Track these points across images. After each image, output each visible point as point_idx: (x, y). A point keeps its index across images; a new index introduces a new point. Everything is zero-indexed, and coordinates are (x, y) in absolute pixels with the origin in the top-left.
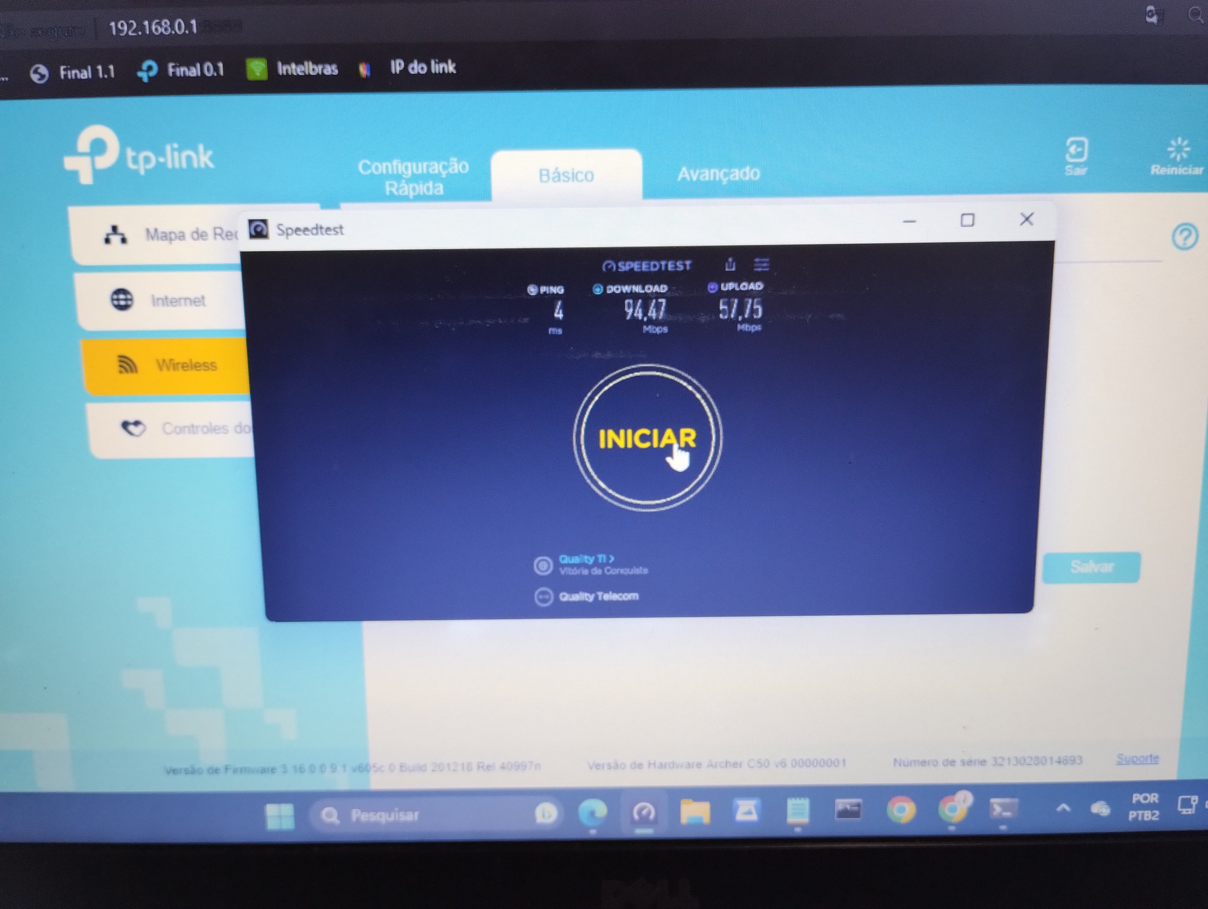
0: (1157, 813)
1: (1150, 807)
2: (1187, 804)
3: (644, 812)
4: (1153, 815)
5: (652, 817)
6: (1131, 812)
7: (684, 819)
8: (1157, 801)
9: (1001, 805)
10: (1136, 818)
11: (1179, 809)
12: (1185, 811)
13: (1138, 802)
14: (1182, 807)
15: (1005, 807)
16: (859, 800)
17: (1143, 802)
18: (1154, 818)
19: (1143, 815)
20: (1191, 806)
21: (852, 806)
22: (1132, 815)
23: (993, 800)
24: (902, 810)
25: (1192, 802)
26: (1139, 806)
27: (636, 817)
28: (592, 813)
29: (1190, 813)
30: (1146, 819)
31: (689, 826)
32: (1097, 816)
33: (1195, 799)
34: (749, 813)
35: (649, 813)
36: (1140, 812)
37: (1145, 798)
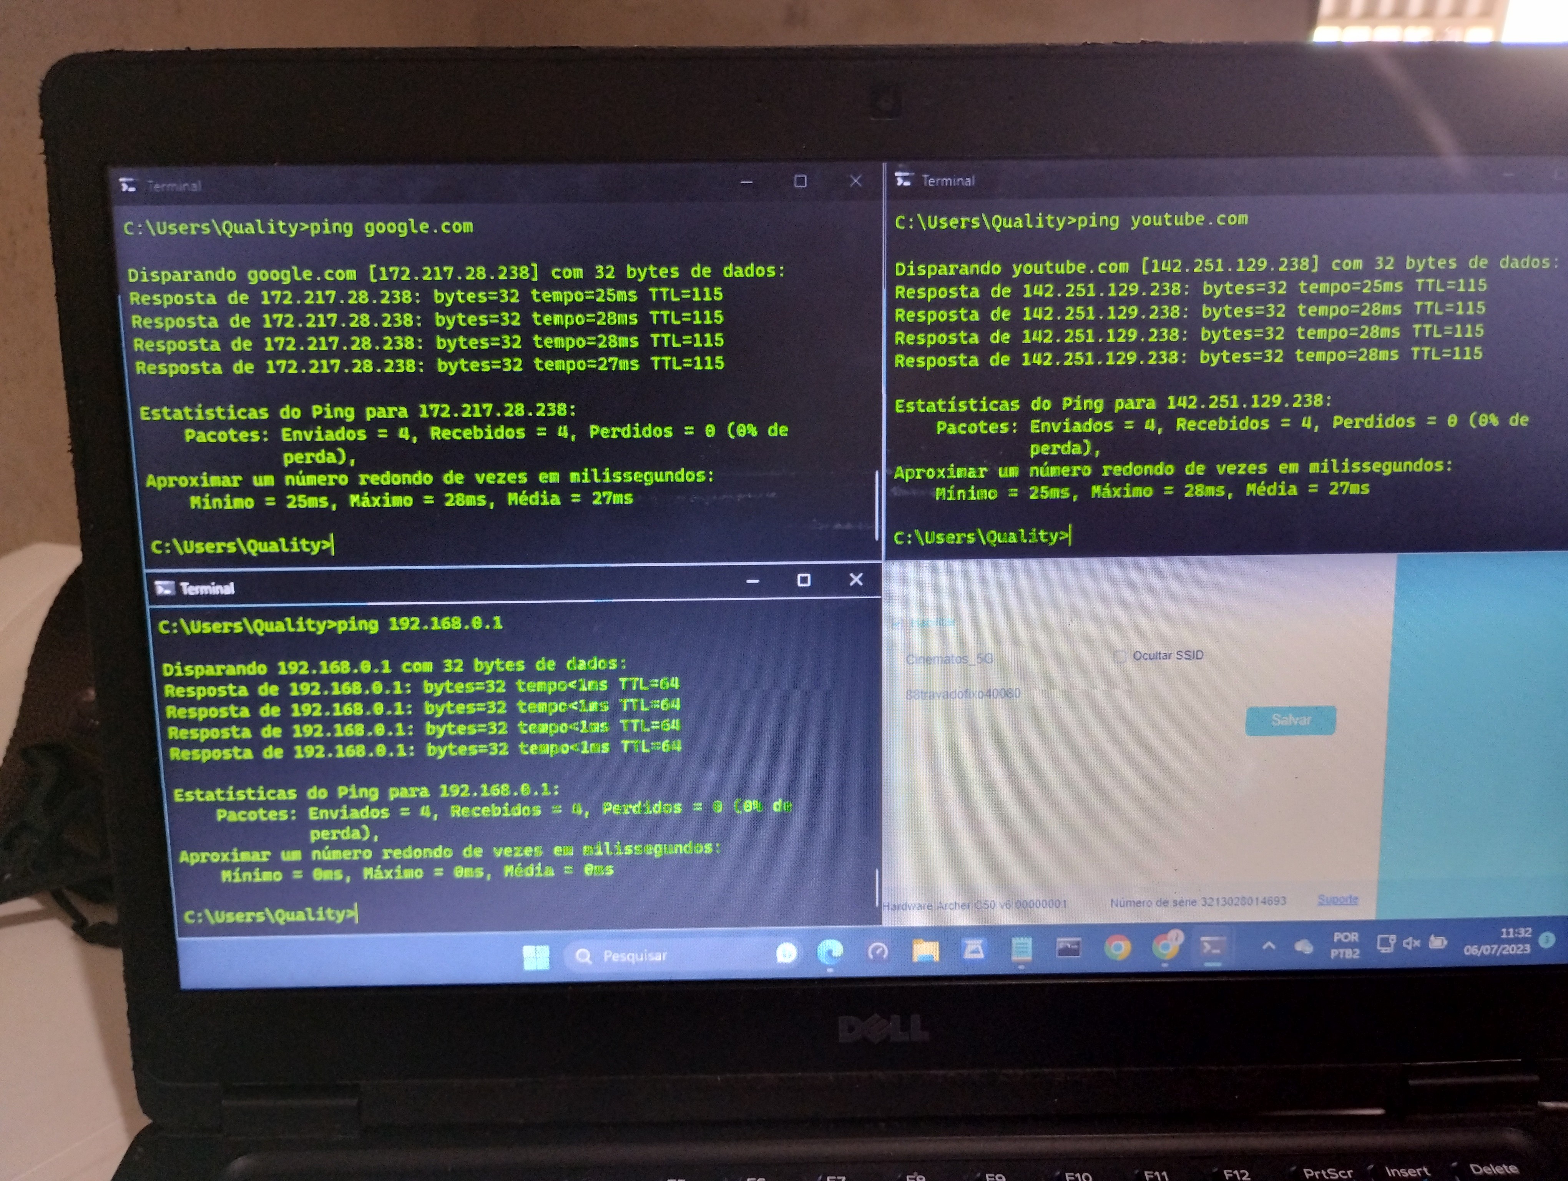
0: (1358, 951)
1: (1351, 945)
2: (1385, 943)
3: (878, 951)
4: (1354, 953)
5: (885, 957)
6: (1333, 951)
7: (916, 958)
8: (1357, 940)
9: (1209, 942)
10: (1338, 957)
11: (1379, 948)
12: (1384, 950)
13: (1340, 941)
14: (1382, 945)
15: (1214, 945)
16: (1079, 939)
17: (1344, 940)
18: (1356, 957)
19: (1344, 953)
20: (1389, 946)
21: (1072, 943)
22: (1334, 953)
23: (1203, 939)
24: (1119, 948)
25: (1390, 941)
26: (1340, 945)
27: (871, 956)
28: (830, 953)
29: (1389, 951)
30: (1347, 957)
31: (921, 964)
32: (1301, 953)
33: (1393, 938)
34: (976, 951)
35: (883, 952)
36: (1342, 951)
37: (1346, 937)
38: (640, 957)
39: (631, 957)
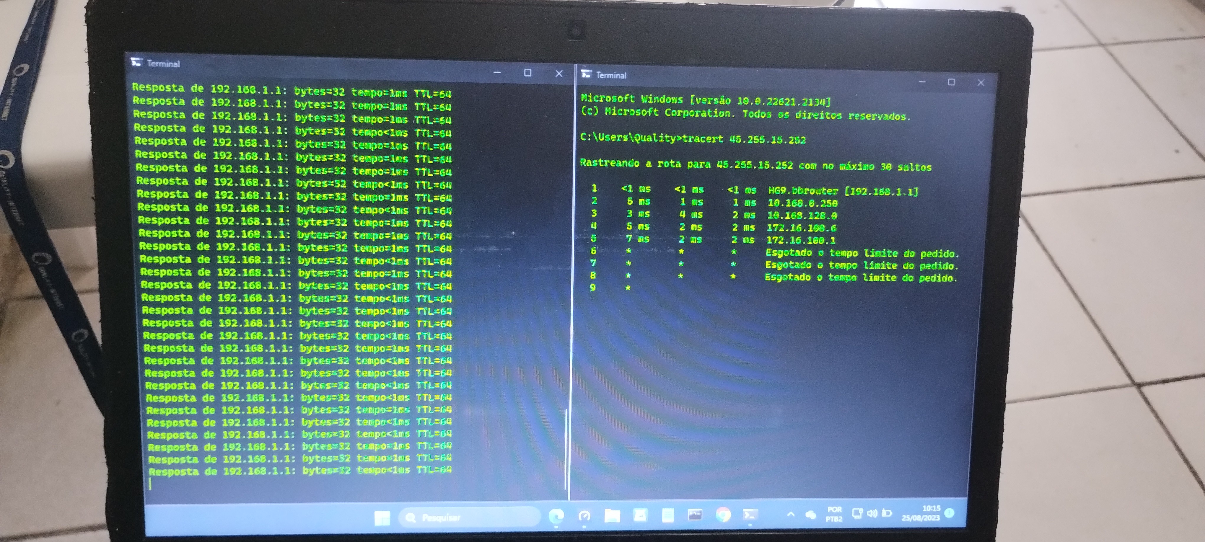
0: (841, 518)
1: (837, 514)
2: (857, 513)
3: (585, 516)
4: (839, 519)
5: (589, 519)
6: (827, 517)
7: (607, 520)
8: (841, 511)
9: (749, 512)
10: (830, 521)
11: (853, 516)
12: (857, 517)
13: (831, 511)
14: (855, 515)
15: (751, 514)
16: (701, 509)
17: (833, 511)
18: (840, 521)
19: (833, 519)
20: (859, 514)
21: (697, 512)
22: (828, 519)
23: (744, 510)
25: (860, 512)
26: (832, 514)
27: (580, 519)
28: (556, 517)
29: (859, 518)
30: (835, 521)
31: (609, 523)
32: (809, 519)
33: (861, 510)
34: (642, 516)
35: (587, 517)
36: (832, 517)
37: (835, 509)
38: (442, 519)
39: (437, 519)
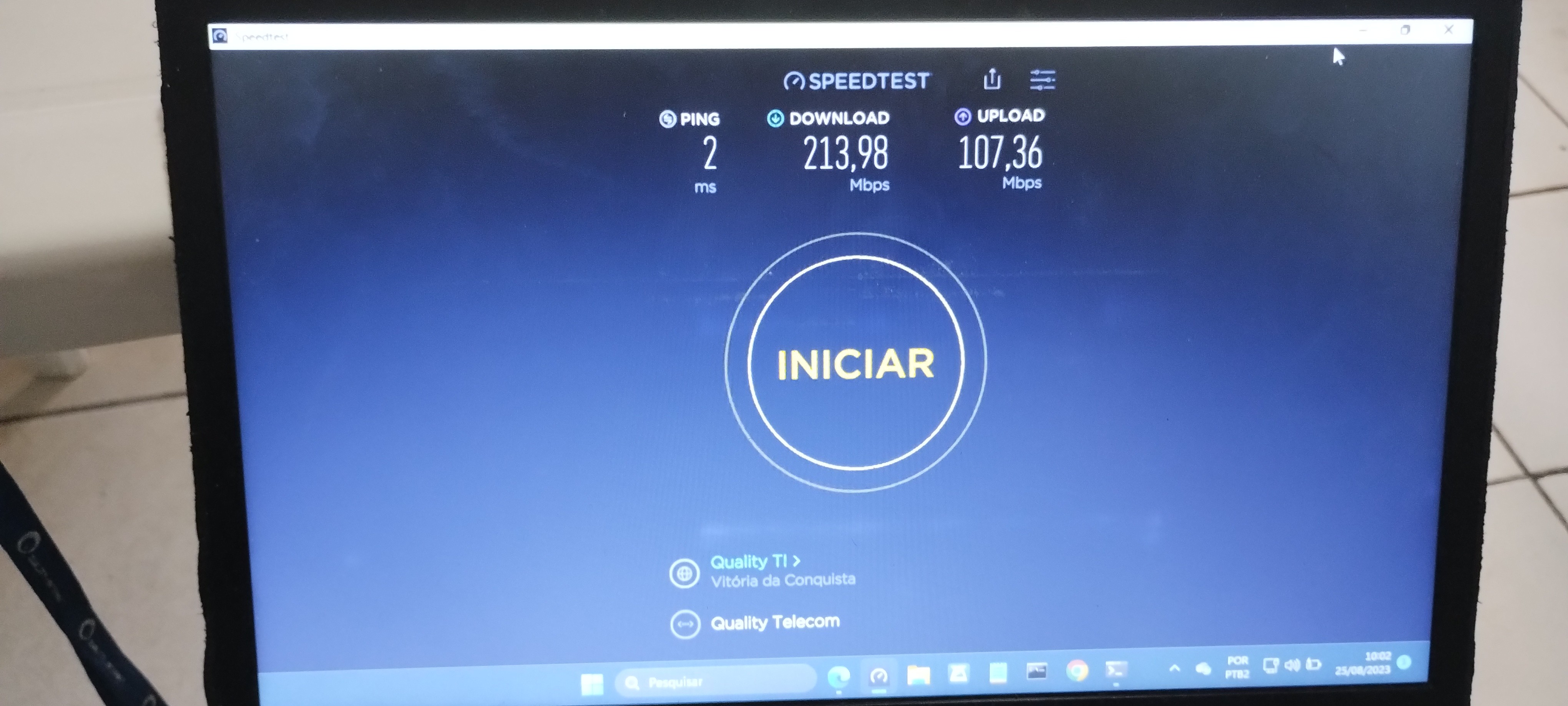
0: (1247, 672)
1: (1242, 667)
2: (1270, 665)
3: (879, 677)
4: (1244, 673)
5: (885, 680)
6: (1227, 672)
7: (910, 682)
8: (1247, 663)
9: (1114, 667)
10: (1231, 677)
11: (1265, 669)
12: (1270, 671)
13: (1233, 664)
14: (1267, 668)
15: (1117, 668)
17: (1236, 663)
18: (1246, 677)
19: (1237, 674)
20: (1273, 666)
21: (1039, 668)
22: (1228, 674)
23: (1108, 663)
24: (1078, 671)
25: (1274, 664)
26: (1234, 667)
27: (873, 680)
28: (839, 678)
29: (1273, 672)
30: (1239, 677)
31: (914, 687)
32: (1201, 675)
33: (1276, 661)
34: (961, 675)
35: (883, 677)
36: (1234, 672)
37: (1238, 660)
38: (679, 683)
39: (672, 683)
